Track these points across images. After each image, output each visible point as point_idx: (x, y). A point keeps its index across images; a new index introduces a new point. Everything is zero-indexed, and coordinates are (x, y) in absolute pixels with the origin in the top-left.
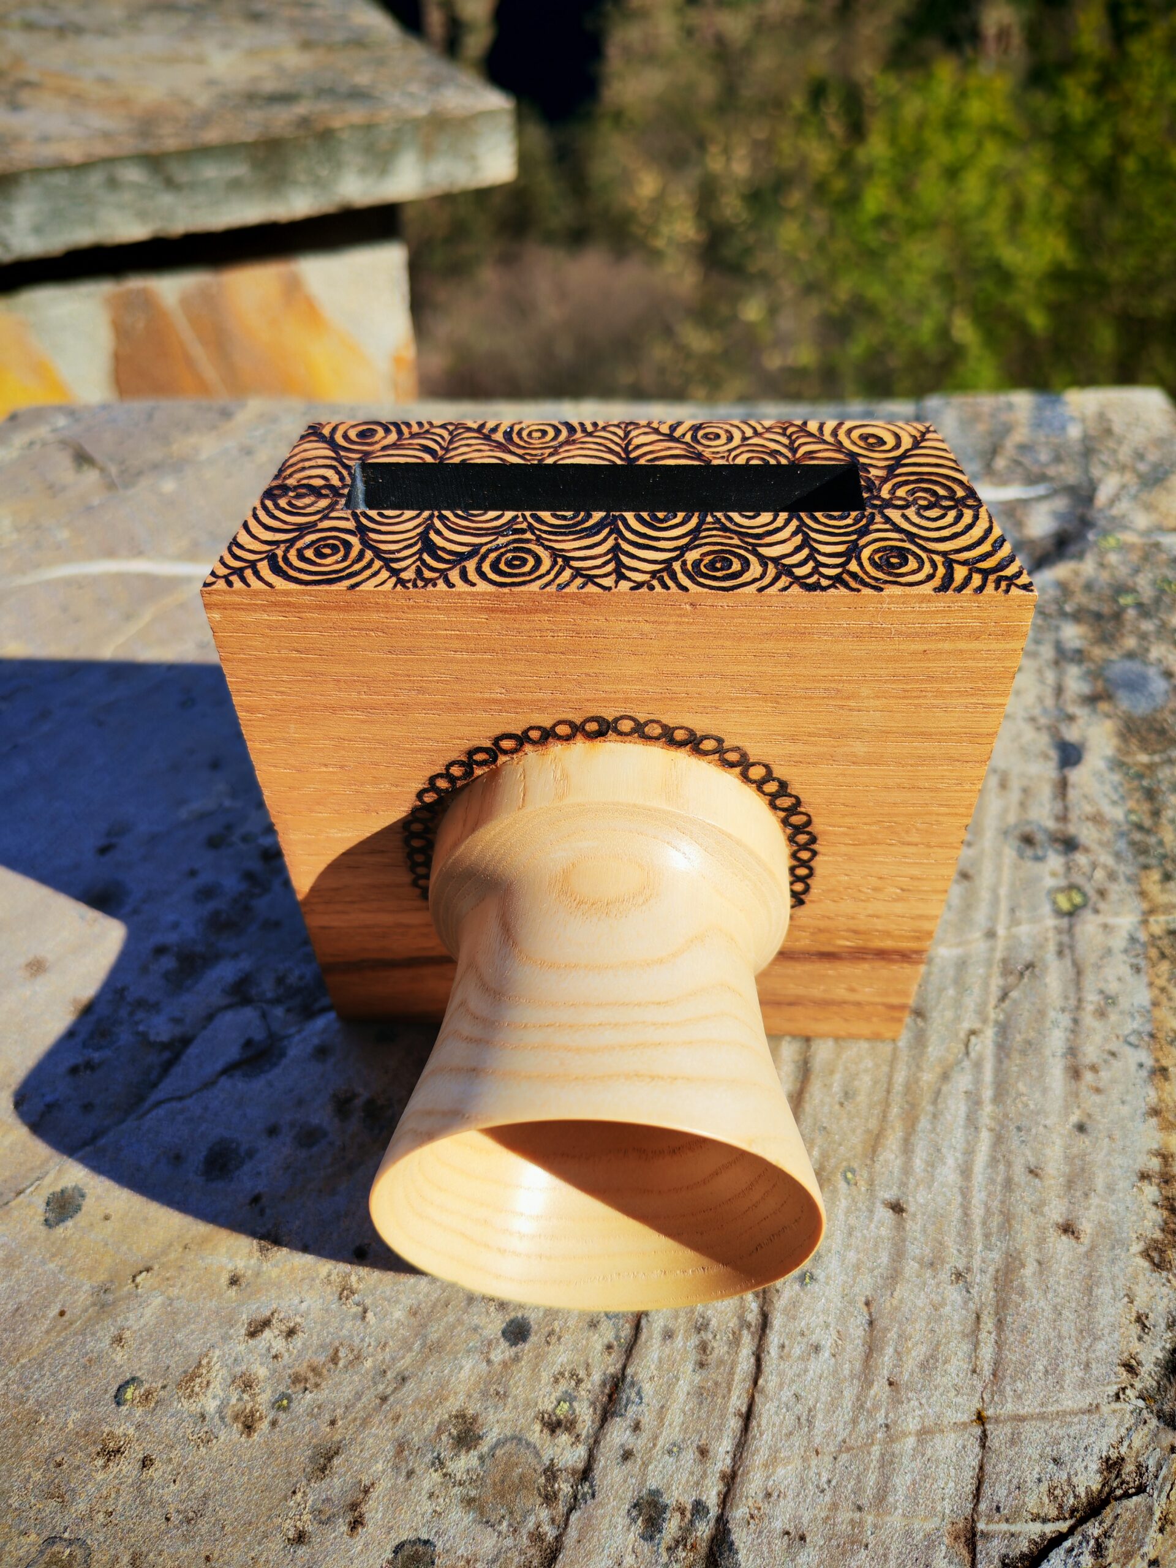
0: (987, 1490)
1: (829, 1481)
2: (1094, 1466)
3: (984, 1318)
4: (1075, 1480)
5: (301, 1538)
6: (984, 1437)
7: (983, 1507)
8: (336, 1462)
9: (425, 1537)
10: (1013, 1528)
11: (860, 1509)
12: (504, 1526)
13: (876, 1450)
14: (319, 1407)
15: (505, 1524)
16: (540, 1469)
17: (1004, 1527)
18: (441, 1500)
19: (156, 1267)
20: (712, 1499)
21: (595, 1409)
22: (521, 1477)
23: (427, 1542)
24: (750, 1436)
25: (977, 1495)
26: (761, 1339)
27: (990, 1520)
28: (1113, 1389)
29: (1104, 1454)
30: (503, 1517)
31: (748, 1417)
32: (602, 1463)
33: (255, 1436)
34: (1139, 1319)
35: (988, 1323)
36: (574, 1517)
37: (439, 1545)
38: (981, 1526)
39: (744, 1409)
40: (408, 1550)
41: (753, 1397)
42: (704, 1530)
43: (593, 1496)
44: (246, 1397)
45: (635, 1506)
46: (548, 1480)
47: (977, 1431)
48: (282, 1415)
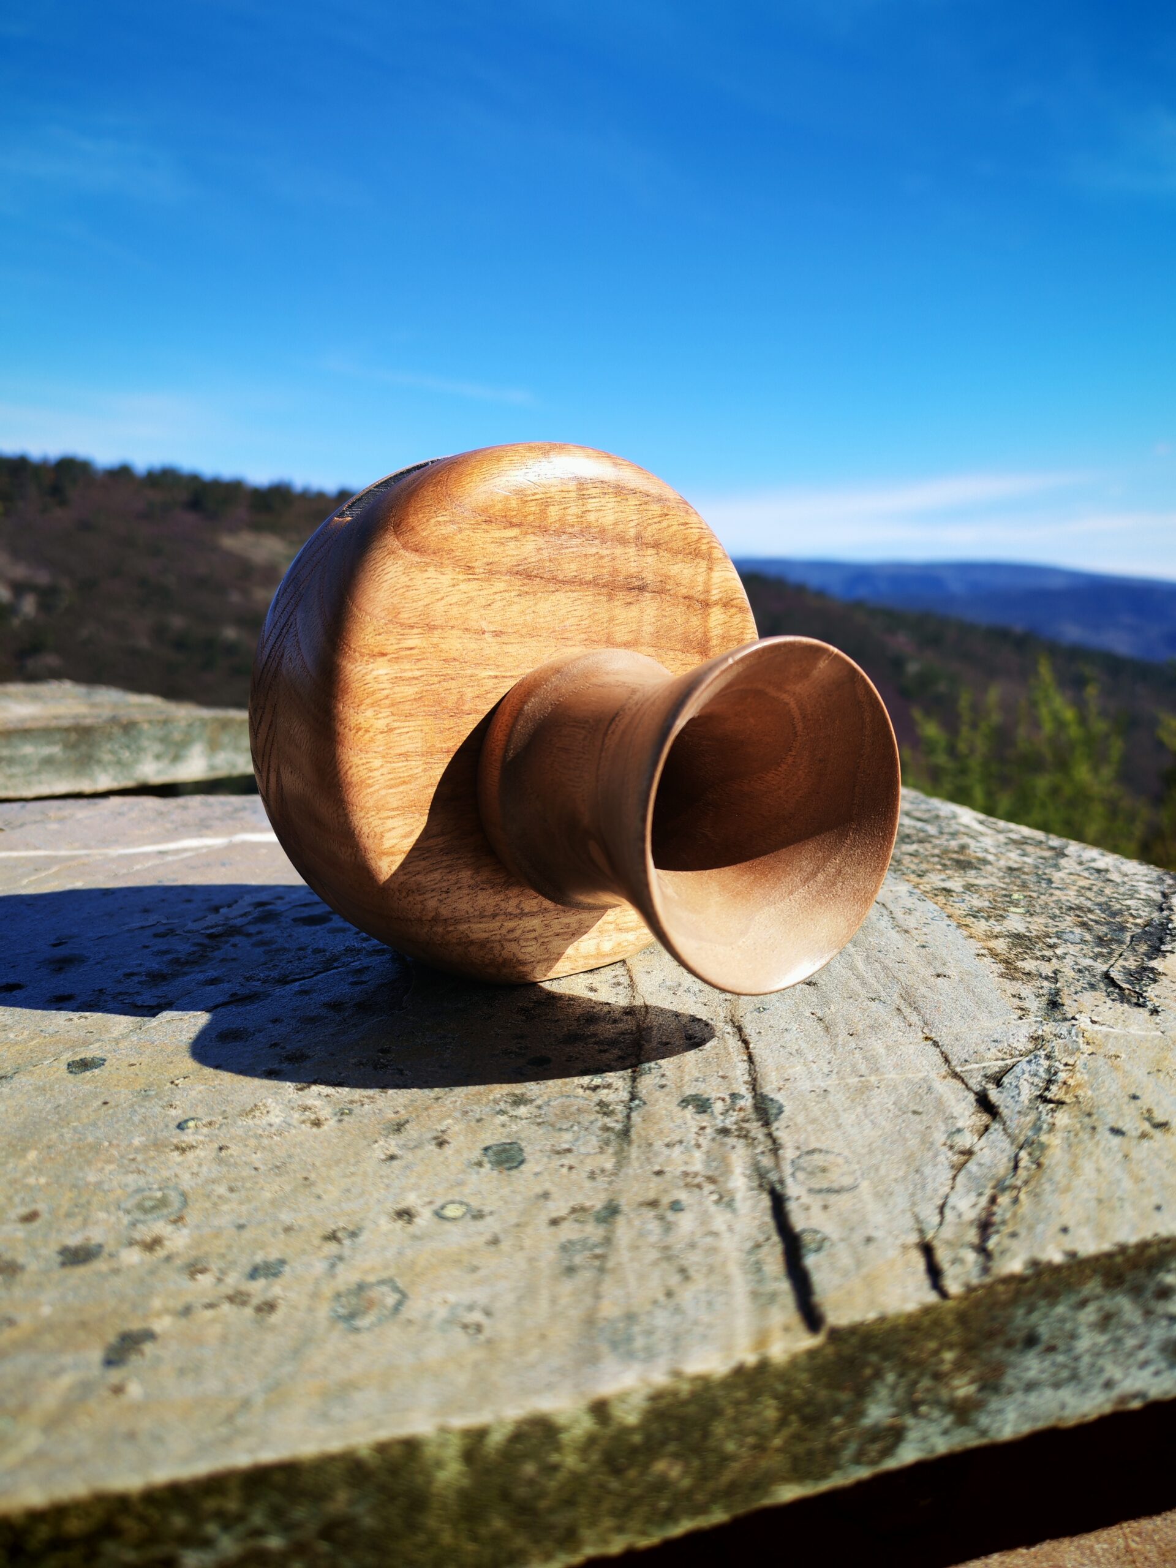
0: (952, 1057)
1: (831, 1071)
2: (1025, 1040)
3: (902, 1007)
4: (1013, 1045)
5: (392, 1158)
6: (936, 1044)
7: (954, 1063)
8: (407, 1126)
9: (509, 1141)
10: (983, 1065)
11: (861, 1076)
12: (576, 1128)
13: (858, 1056)
14: (379, 1110)
16: (593, 1104)
17: (976, 1066)
18: (515, 1127)
19: (191, 1077)
20: (743, 1090)
21: (625, 1079)
22: (578, 1110)
23: (510, 1144)
24: (757, 1063)
25: (947, 1060)
26: (740, 1035)
27: (964, 1066)
28: (1016, 1017)
29: (1027, 1036)
30: (572, 1126)
31: (751, 1059)
32: (644, 1091)
33: (325, 1128)
34: (1014, 996)
35: (907, 1011)
36: (634, 1115)
37: (523, 1144)
38: (958, 1069)
39: (745, 1058)
40: (497, 1148)
41: (750, 1053)
42: (747, 1102)
43: (645, 1103)
44: (307, 1113)
45: (683, 1101)
46: (601, 1107)
47: (929, 1043)
48: (346, 1118)
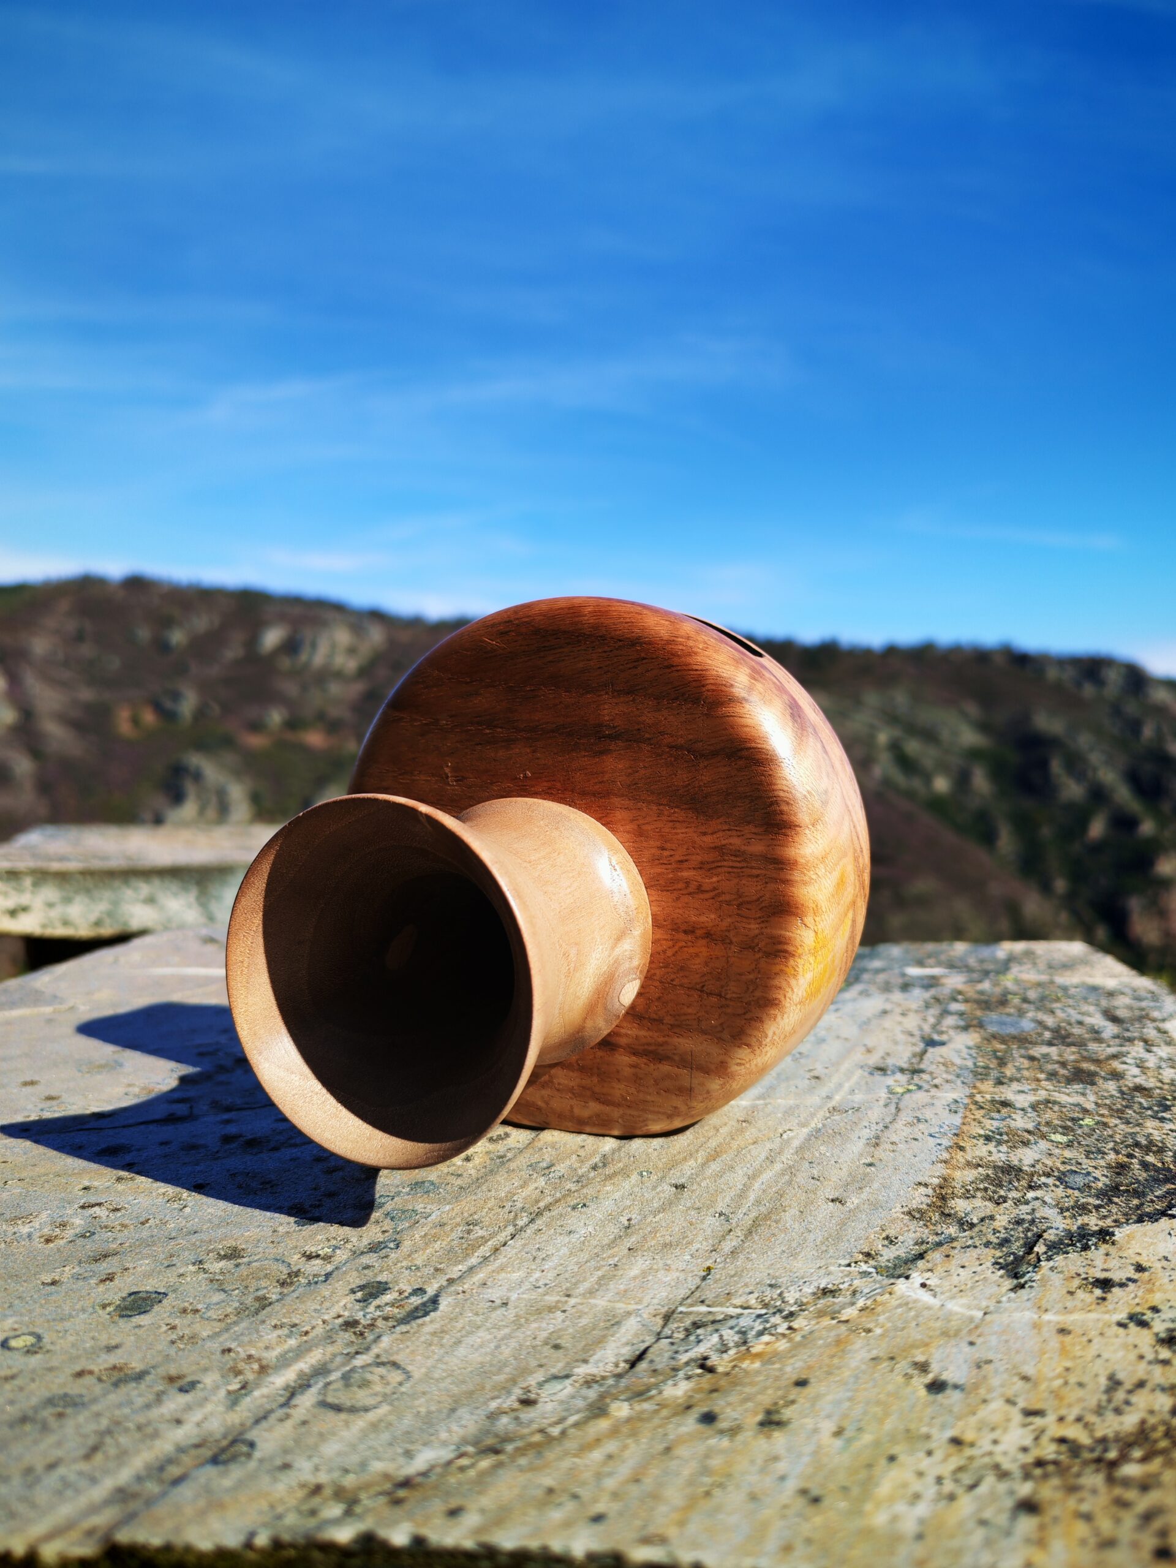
0: (697, 1294)
1: (546, 1285)
2: (810, 1290)
3: (738, 1229)
4: (786, 1295)
5: (54, 1283)
6: (707, 1275)
7: (687, 1301)
8: (111, 1258)
9: (162, 1291)
10: (712, 1309)
11: (567, 1296)
13: (600, 1273)
14: (115, 1238)
15: (237, 1291)
16: (286, 1272)
17: (703, 1309)
18: (189, 1279)
20: (435, 1287)
21: (354, 1252)
22: (267, 1274)
23: (159, 1293)
25: (687, 1297)
27: (691, 1305)
28: (845, 1262)
29: (822, 1286)
30: (238, 1288)
32: (344, 1271)
33: (50, 1245)
34: (888, 1238)
35: (736, 1234)
36: (300, 1291)
37: (170, 1297)
38: (682, 1310)
40: (143, 1295)
41: (499, 1249)
42: (416, 1301)
43: (325, 1283)
44: (57, 1230)
45: (360, 1287)
46: (290, 1277)
47: (704, 1274)
48: (81, 1239)
